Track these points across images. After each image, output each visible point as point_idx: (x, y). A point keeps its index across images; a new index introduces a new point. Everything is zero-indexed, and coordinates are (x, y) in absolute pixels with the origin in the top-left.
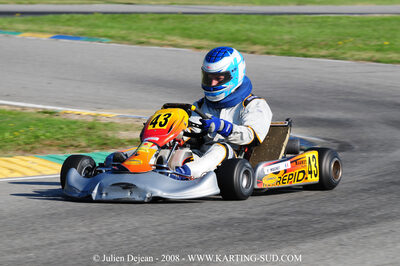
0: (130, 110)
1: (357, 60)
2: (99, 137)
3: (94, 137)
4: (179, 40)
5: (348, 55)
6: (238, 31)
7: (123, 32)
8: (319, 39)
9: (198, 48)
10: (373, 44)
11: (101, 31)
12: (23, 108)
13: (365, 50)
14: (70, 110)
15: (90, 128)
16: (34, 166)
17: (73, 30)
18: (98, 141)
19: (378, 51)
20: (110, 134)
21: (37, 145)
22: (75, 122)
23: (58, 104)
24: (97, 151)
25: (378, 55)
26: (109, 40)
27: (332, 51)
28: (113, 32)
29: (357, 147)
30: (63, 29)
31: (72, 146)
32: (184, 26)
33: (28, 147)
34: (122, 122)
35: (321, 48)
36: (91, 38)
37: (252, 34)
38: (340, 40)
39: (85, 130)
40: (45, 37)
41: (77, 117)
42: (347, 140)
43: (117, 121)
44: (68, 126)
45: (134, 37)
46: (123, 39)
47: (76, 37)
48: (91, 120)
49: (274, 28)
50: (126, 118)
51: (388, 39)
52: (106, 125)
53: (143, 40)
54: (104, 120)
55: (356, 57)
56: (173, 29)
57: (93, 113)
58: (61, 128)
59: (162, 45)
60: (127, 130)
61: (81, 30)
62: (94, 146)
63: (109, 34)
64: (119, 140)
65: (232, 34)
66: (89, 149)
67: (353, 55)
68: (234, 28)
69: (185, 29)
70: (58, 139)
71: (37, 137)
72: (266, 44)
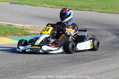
0: (33, 25)
1: (97, 12)
2: (24, 32)
3: (23, 32)
4: (46, 5)
5: (94, 10)
6: (63, 3)
7: (30, 2)
8: (86, 6)
9: (51, 7)
10: (101, 7)
11: (23, 2)
12: (2, 24)
13: (99, 9)
14: (16, 25)
15: (22, 30)
16: (6, 40)
17: (16, 2)
18: (24, 33)
19: (103, 9)
20: (28, 32)
21: (7, 34)
22: (17, 28)
23: (12, 23)
24: (24, 36)
25: (102, 11)
26: (26, 5)
27: (89, 9)
28: (27, 2)
29: (97, 36)
30: (13, 1)
31: (17, 35)
32: (47, 1)
33: (4, 35)
34: (31, 28)
35: (86, 8)
36: (21, 4)
37: (67, 4)
38: (92, 6)
39: (20, 30)
40: (7, 4)
41: (18, 27)
42: (95, 35)
43: (29, 28)
44: (15, 29)
45: (33, 4)
46: (30, 4)
47: (17, 4)
48: (22, 27)
49: (73, 2)
50: (32, 27)
51: (105, 6)
52: (26, 29)
53: (36, 5)
54: (26, 28)
55: (96, 11)
56: (44, 2)
57: (22, 25)
58: (14, 30)
59: (41, 7)
60: (32, 31)
61: (18, 1)
62: (23, 35)
63: (26, 3)
64: (30, 33)
65: (61, 4)
66: (22, 36)
67: (95, 10)
68: (62, 2)
69: (47, 2)
70: (13, 33)
71: (7, 32)
72: (71, 7)
